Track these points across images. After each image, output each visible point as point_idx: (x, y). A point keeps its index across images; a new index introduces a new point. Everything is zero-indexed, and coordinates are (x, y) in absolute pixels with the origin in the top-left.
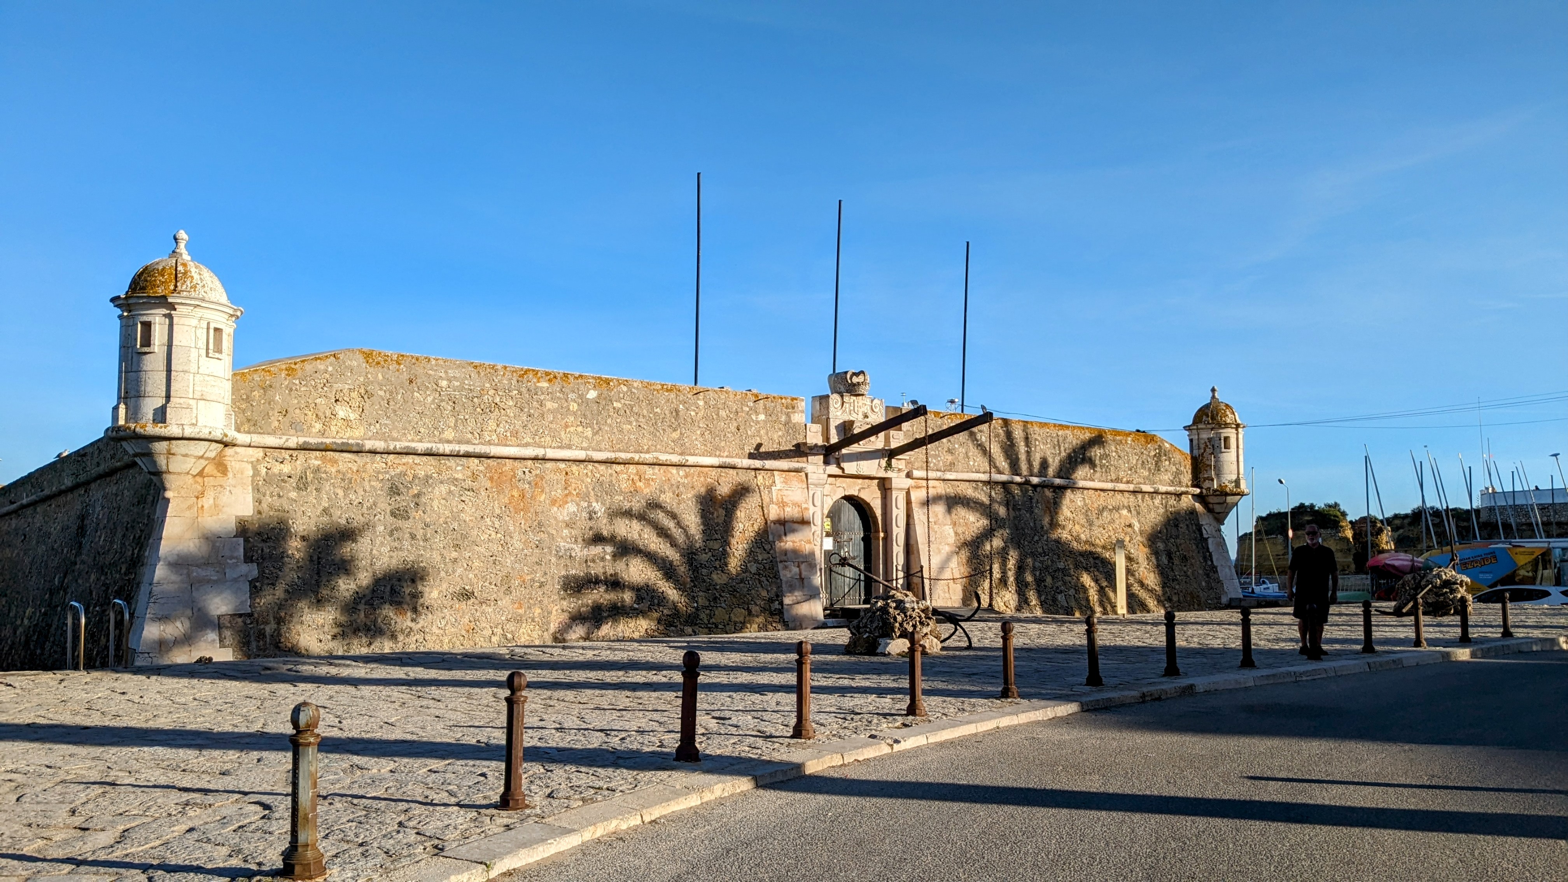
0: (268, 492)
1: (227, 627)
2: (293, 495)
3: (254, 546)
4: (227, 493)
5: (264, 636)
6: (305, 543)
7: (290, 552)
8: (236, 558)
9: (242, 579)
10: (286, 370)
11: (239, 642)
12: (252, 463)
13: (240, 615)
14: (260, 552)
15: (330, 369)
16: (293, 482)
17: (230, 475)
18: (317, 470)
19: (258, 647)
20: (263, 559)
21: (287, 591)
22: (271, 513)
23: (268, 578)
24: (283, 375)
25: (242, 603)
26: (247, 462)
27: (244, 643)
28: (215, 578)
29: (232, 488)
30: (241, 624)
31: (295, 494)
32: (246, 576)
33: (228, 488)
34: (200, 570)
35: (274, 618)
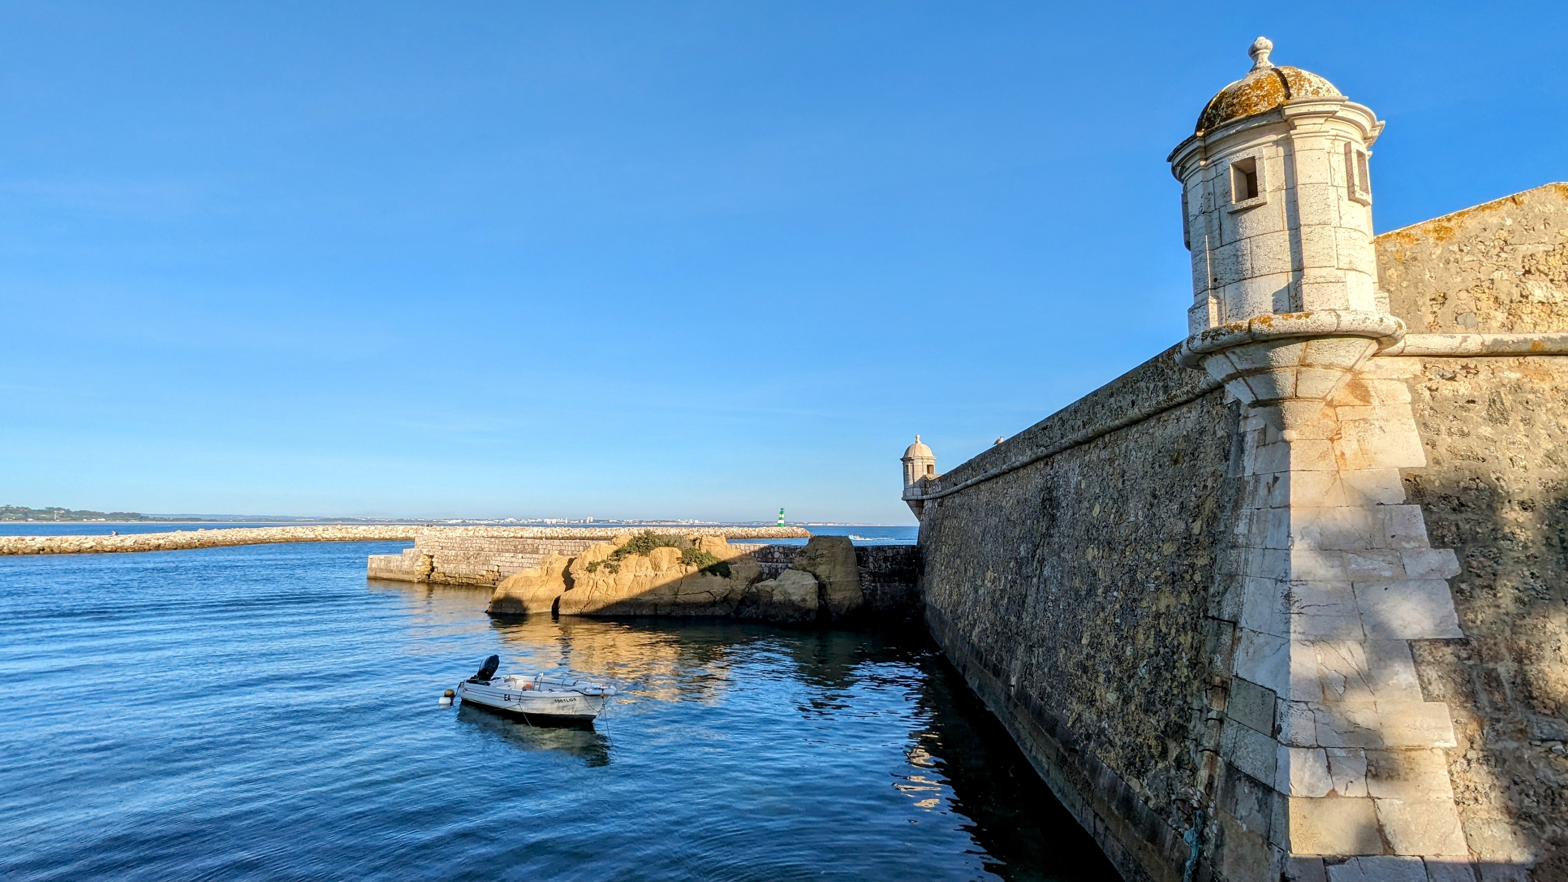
0: (1443, 428)
1: (1429, 663)
2: (1486, 430)
3: (1440, 519)
4: (1377, 431)
5: (1500, 684)
6: (1529, 514)
7: (1507, 530)
8: (1415, 539)
9: (1434, 576)
10: (1436, 231)
11: (1456, 692)
12: (1406, 381)
13: (1447, 642)
14: (1454, 529)
15: (1509, 222)
16: (1480, 409)
17: (1376, 402)
18: (1517, 388)
19: (1492, 703)
20: (1464, 542)
21: (1518, 600)
22: (1457, 463)
23: (1479, 576)
24: (1431, 240)
25: (1444, 620)
26: (1399, 380)
27: (1467, 696)
28: (1387, 574)
29: (1382, 423)
30: (1450, 658)
31: (1489, 429)
32: (1440, 570)
33: (1376, 423)
34: (1360, 559)
35: (1510, 650)
